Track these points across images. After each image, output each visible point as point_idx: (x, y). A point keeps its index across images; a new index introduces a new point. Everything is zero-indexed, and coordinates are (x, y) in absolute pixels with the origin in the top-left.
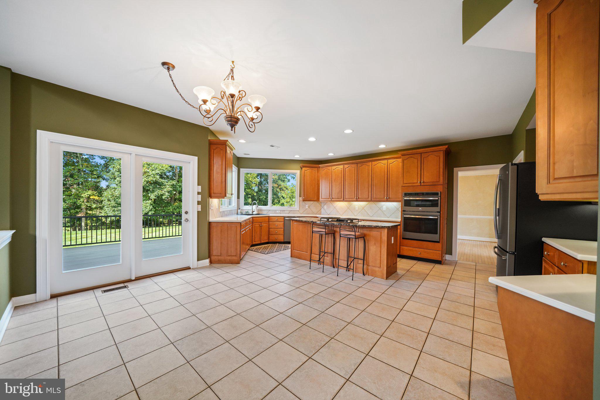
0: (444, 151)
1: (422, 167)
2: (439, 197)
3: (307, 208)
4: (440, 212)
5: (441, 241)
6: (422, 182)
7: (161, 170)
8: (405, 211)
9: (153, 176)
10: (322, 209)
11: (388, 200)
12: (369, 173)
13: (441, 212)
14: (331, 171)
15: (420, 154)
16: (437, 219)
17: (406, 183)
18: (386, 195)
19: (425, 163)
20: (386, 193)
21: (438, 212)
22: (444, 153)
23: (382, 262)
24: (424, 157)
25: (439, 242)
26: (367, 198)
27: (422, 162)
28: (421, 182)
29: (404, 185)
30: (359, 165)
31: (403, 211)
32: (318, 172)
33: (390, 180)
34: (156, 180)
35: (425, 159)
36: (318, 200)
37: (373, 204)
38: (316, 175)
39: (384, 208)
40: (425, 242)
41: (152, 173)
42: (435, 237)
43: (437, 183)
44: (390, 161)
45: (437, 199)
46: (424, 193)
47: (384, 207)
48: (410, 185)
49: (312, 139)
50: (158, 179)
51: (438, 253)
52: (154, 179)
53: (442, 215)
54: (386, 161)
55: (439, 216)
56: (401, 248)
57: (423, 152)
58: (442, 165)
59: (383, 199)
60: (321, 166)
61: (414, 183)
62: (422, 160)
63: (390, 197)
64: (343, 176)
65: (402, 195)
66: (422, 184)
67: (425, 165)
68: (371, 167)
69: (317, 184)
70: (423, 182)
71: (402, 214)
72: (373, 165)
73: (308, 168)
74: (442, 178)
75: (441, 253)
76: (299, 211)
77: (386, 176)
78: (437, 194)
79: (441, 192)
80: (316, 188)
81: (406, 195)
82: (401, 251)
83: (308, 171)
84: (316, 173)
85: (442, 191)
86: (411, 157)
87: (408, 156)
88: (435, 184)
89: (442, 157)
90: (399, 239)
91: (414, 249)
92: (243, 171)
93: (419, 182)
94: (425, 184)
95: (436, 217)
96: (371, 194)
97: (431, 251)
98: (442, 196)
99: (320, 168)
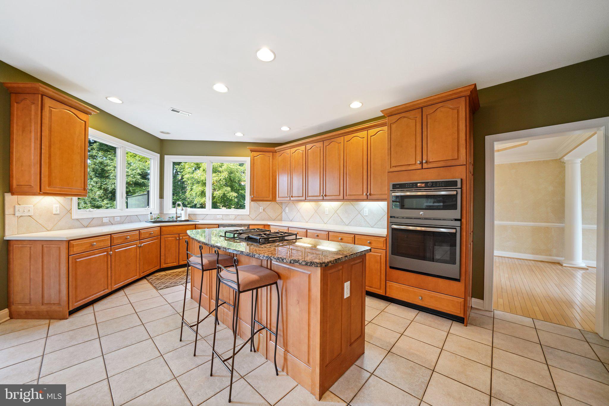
0: (468, 98)
1: (425, 134)
2: (459, 190)
3: (261, 211)
4: (460, 220)
5: (463, 278)
6: (424, 161)
7: (141, 169)
8: (394, 217)
9: (132, 176)
10: (283, 213)
11: (368, 198)
12: (339, 155)
13: (462, 220)
14: (289, 156)
15: (420, 109)
16: (455, 234)
17: (395, 166)
18: (365, 190)
19: (429, 126)
20: (365, 186)
21: (456, 220)
22: (468, 101)
23: (311, 352)
24: (427, 113)
25: (458, 280)
26: (338, 195)
27: (425, 123)
28: (422, 163)
29: (392, 170)
30: (326, 143)
31: (391, 217)
32: (273, 158)
33: (372, 163)
34: (136, 181)
35: (429, 117)
36: (274, 199)
37: (348, 205)
38: (271, 163)
39: (366, 212)
40: (430, 278)
41: (131, 173)
42: (452, 270)
43: (454, 163)
44: (372, 132)
45: (455, 193)
46: (428, 182)
47: (366, 210)
48: (403, 168)
49: (220, 88)
50: (139, 180)
51: (458, 302)
52: (134, 180)
53: (464, 226)
54: (364, 133)
55: (458, 229)
56: (388, 284)
57: (425, 104)
58: (464, 125)
59: (361, 197)
60: (278, 149)
61: (410, 165)
62: (424, 119)
63: (372, 193)
64: (304, 162)
65: (388, 189)
66: (425, 166)
67: (429, 129)
68: (342, 144)
69: (273, 176)
70: (426, 162)
71: (390, 223)
72: (345, 142)
73: (259, 153)
74: (464, 151)
75: (463, 303)
76: (250, 216)
77: (365, 157)
78: (454, 183)
79: (462, 180)
80: (271, 182)
81: (395, 187)
82: (388, 289)
83: (259, 157)
84: (271, 160)
85: (464, 178)
86: (404, 117)
87: (398, 116)
88: (449, 163)
89: (464, 109)
90: (385, 267)
91: (411, 289)
92: (169, 160)
93: (418, 162)
94: (430, 166)
95: (453, 231)
96: (343, 188)
97: (443, 296)
98: (464, 188)
99: (276, 152)
